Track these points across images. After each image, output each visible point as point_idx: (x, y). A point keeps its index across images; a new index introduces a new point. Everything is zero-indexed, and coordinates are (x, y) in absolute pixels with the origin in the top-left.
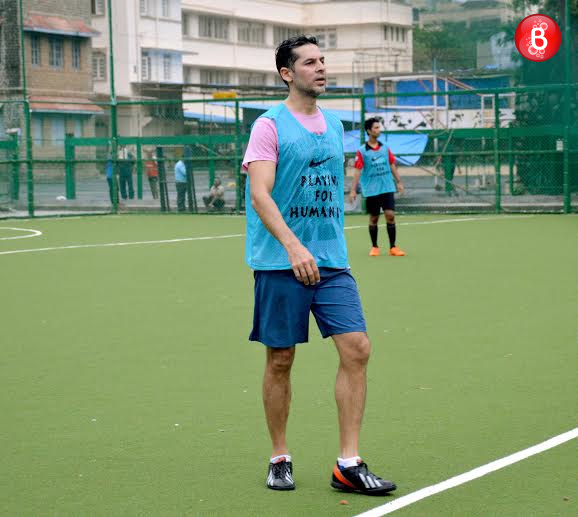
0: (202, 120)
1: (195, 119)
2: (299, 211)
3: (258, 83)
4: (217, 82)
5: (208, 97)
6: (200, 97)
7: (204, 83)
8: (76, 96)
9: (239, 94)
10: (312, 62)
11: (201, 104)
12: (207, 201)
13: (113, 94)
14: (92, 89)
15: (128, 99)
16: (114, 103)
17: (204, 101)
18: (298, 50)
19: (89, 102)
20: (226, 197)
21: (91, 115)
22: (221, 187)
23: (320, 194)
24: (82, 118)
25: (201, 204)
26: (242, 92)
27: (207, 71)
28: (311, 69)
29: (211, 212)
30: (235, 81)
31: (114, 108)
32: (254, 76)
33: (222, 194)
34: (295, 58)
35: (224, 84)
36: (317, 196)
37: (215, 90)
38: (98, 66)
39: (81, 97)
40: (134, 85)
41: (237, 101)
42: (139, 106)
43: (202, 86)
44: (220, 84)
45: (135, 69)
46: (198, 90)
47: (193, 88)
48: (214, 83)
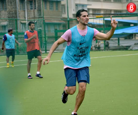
0: (93, 24)
1: (91, 24)
2: (76, 55)
3: (109, 13)
4: (97, 13)
5: (94, 17)
6: (92, 17)
7: (93, 13)
8: (57, 18)
9: (103, 16)
10: (85, 16)
11: (93, 19)
12: (95, 47)
13: (68, 17)
14: (61, 16)
15: (72, 18)
16: (68, 20)
17: (93, 18)
18: (82, 13)
19: (60, 20)
20: (101, 46)
21: (61, 24)
22: (100, 43)
23: (81, 52)
24: (59, 24)
25: (94, 48)
26: (104, 16)
27: (94, 10)
28: (84, 18)
29: (97, 51)
30: (102, 12)
31: (69, 21)
32: (108, 11)
33: (100, 45)
34: (81, 15)
35: (99, 13)
36: (80, 52)
37: (96, 15)
38: (63, 9)
39: (58, 18)
40: (74, 15)
41: (104, 18)
42: (75, 20)
43: (93, 14)
44: (98, 13)
45: (74, 10)
46: (92, 15)
47: (90, 15)
48: (96, 13)
